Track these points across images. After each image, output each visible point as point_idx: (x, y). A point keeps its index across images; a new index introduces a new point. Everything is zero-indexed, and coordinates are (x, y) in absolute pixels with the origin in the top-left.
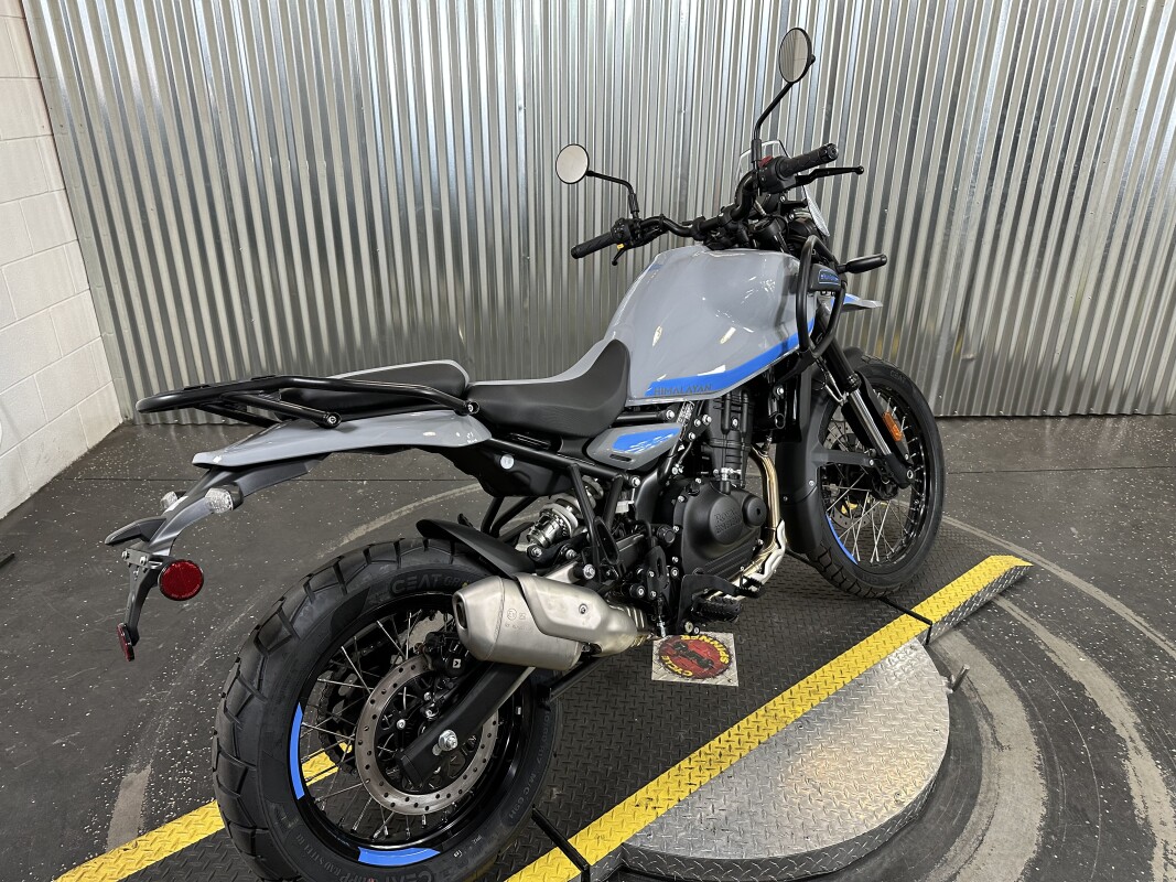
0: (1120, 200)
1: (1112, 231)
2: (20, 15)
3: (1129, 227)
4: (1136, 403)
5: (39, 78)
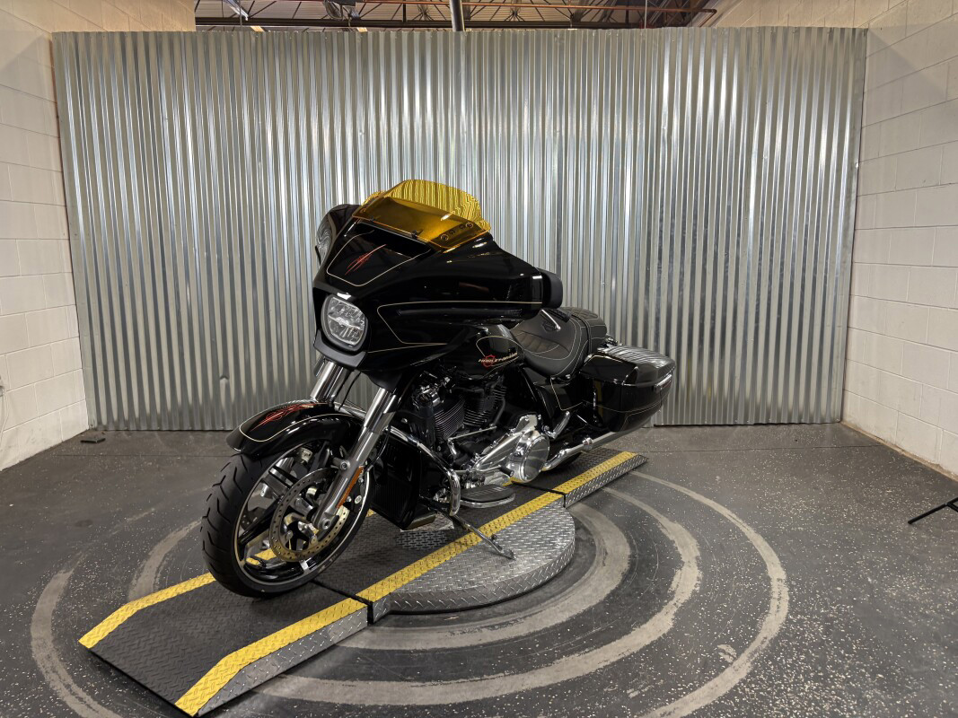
1: (758, 295)
2: (60, 170)
5: (66, 206)
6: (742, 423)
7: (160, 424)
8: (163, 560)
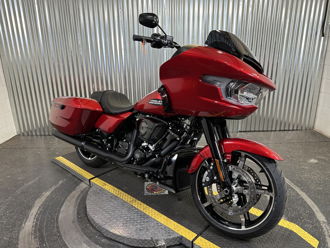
0: (286, 71)
1: (285, 79)
3: (289, 78)
4: (297, 127)
6: (274, 130)
7: (44, 132)
8: (38, 210)
